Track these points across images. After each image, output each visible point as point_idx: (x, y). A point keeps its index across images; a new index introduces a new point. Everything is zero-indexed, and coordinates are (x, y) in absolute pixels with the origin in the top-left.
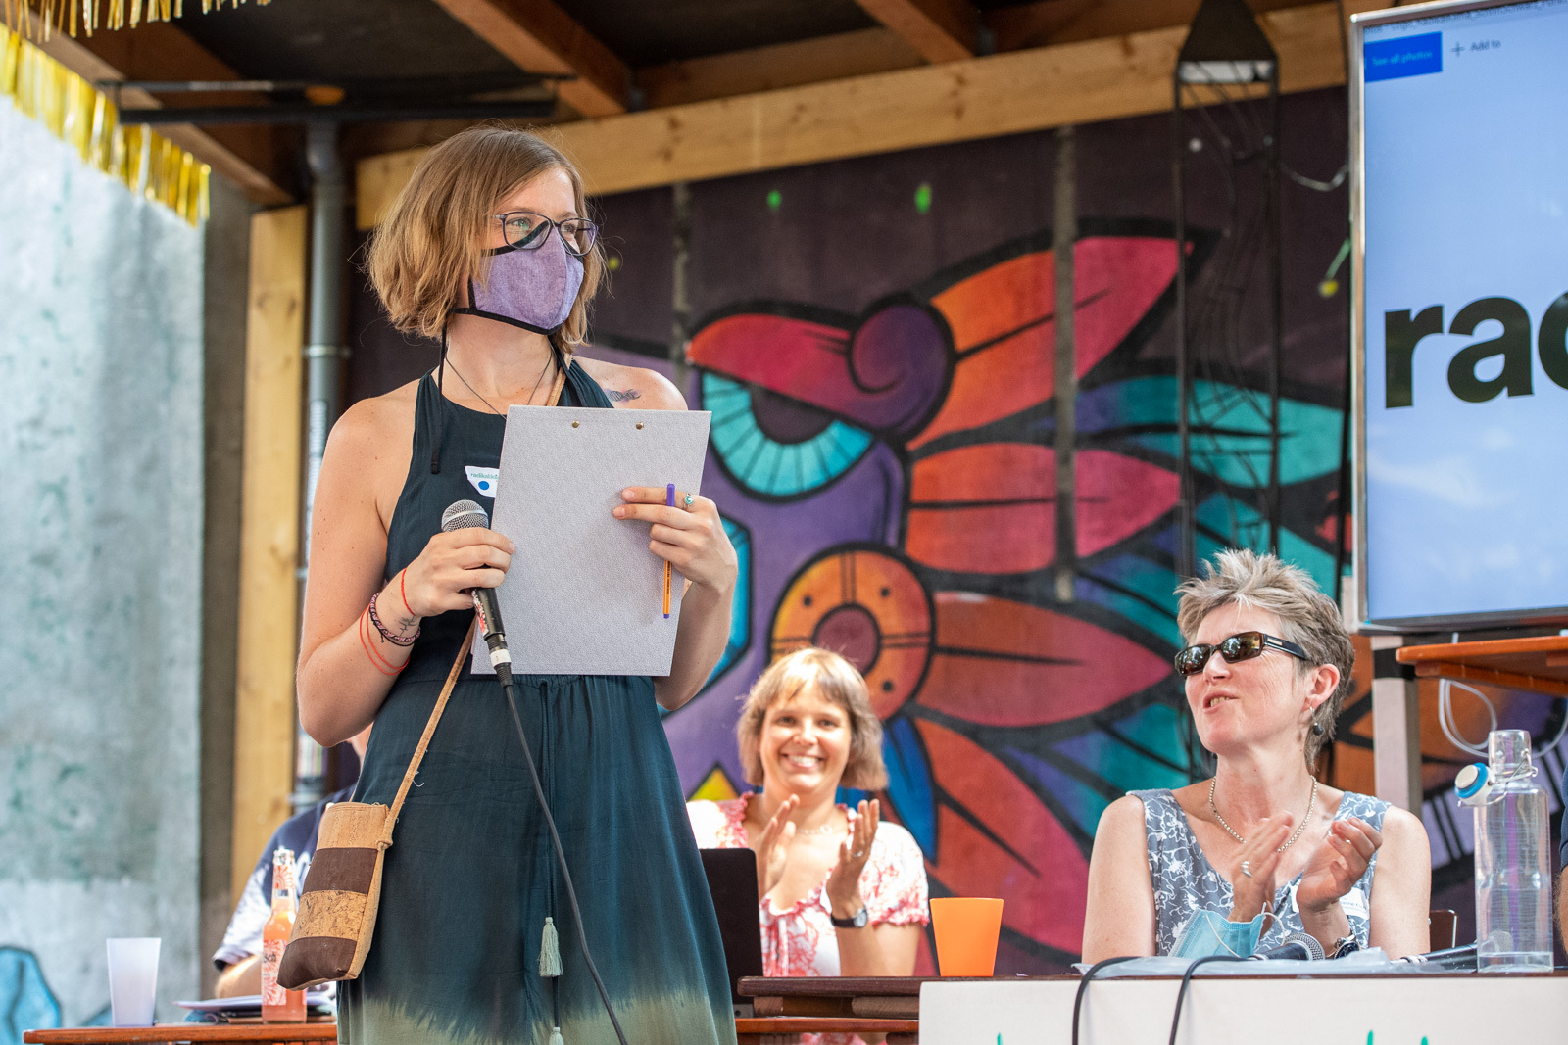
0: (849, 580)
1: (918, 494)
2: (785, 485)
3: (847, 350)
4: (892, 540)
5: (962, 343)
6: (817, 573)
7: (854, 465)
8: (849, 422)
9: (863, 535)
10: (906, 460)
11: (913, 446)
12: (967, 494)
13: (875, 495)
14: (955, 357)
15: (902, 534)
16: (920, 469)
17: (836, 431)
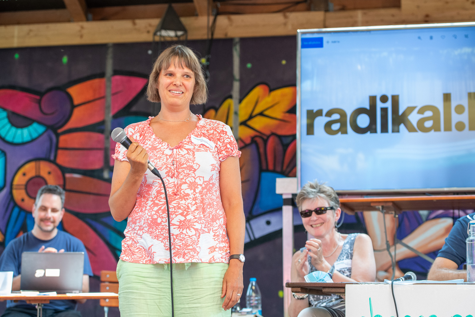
0: (38, 169)
1: (61, 145)
2: (18, 140)
3: (39, 102)
4: (52, 158)
5: (76, 102)
6: (27, 166)
7: (40, 136)
8: (39, 123)
9: (42, 156)
10: (58, 135)
11: (60, 131)
12: (76, 146)
13: (47, 144)
14: (73, 107)
15: (55, 157)
16: (62, 138)
17: (35, 125)
